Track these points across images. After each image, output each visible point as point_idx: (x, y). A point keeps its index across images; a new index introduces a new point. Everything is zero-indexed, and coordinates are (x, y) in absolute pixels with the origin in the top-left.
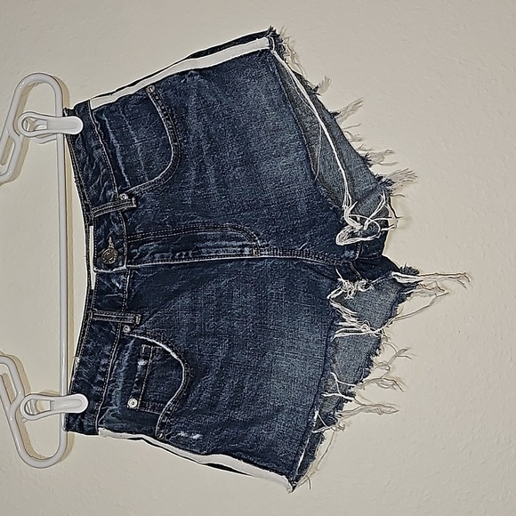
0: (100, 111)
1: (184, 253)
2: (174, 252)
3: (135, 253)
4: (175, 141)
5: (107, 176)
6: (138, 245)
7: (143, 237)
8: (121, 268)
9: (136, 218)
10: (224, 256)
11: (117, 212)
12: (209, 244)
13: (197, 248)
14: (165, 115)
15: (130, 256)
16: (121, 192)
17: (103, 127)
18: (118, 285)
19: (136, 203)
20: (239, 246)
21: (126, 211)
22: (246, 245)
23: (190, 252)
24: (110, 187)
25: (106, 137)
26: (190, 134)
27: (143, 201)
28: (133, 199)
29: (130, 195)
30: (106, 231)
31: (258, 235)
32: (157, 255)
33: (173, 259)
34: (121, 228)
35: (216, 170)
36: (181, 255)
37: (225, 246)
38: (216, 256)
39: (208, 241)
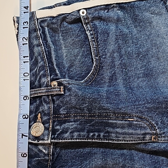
0: (43, 20)
1: (97, 134)
2: (88, 132)
3: (58, 130)
4: (97, 56)
5: (43, 67)
6: (61, 123)
7: (65, 117)
8: (46, 142)
9: (62, 102)
10: (130, 141)
11: (48, 96)
12: (119, 130)
13: (108, 132)
14: (92, 38)
15: (54, 131)
16: (52, 80)
17: (44, 32)
18: (44, 151)
19: (64, 91)
20: (143, 134)
21: (55, 96)
22: (148, 134)
23: (102, 134)
24: (44, 76)
25: (45, 39)
26: (108, 52)
27: (69, 90)
28: (62, 87)
29: (60, 84)
30: (37, 108)
31: (157, 124)
32: (76, 134)
33: (88, 138)
34: (49, 108)
35: (125, 80)
36: (94, 135)
37: (132, 134)
38: (123, 140)
39: (118, 128)
